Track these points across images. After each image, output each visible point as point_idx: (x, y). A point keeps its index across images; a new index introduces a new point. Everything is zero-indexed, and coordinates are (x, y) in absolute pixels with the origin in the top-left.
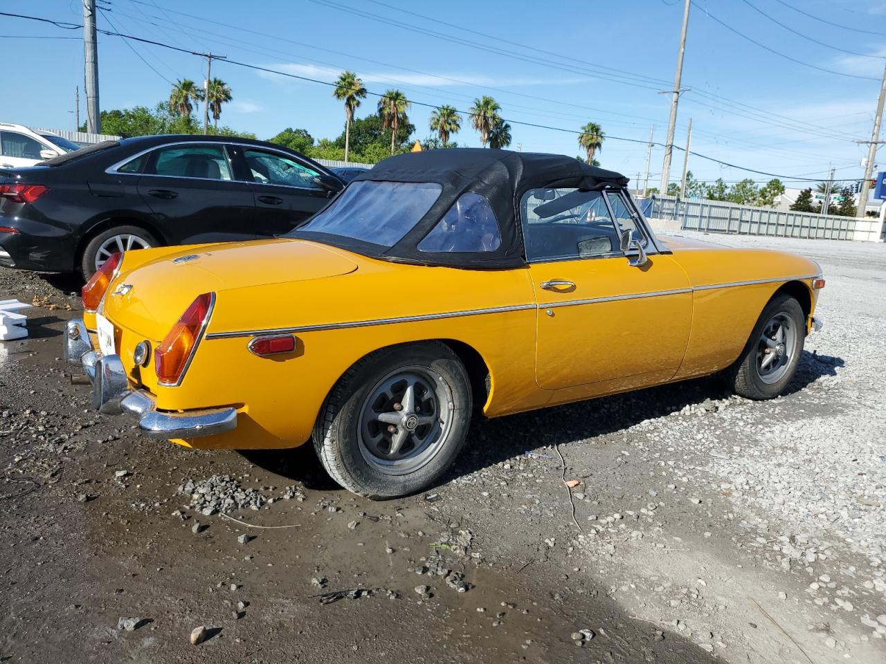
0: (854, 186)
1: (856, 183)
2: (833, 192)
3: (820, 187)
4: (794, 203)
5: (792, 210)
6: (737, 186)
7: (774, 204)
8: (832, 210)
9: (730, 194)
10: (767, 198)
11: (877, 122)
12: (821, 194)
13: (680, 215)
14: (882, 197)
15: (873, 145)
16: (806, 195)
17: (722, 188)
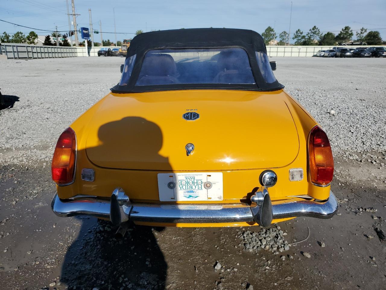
0: (68, 34)
1: (69, 32)
2: (59, 36)
3: (53, 35)
4: (44, 42)
5: (44, 45)
6: (15, 35)
7: (35, 43)
8: (60, 44)
9: (12, 39)
10: (31, 41)
11: (73, 6)
12: (54, 38)
13: (3, 52)
14: (85, 38)
15: (74, 16)
16: (48, 38)
17: (7, 37)
